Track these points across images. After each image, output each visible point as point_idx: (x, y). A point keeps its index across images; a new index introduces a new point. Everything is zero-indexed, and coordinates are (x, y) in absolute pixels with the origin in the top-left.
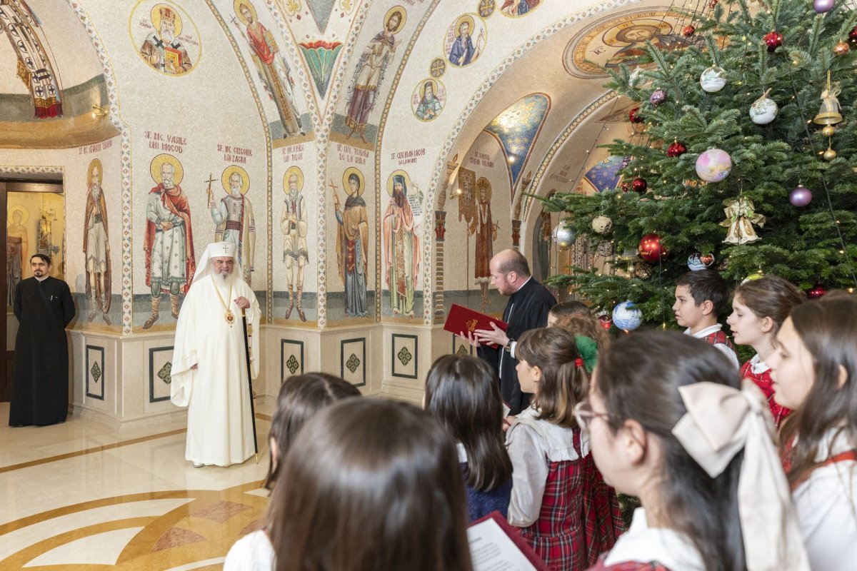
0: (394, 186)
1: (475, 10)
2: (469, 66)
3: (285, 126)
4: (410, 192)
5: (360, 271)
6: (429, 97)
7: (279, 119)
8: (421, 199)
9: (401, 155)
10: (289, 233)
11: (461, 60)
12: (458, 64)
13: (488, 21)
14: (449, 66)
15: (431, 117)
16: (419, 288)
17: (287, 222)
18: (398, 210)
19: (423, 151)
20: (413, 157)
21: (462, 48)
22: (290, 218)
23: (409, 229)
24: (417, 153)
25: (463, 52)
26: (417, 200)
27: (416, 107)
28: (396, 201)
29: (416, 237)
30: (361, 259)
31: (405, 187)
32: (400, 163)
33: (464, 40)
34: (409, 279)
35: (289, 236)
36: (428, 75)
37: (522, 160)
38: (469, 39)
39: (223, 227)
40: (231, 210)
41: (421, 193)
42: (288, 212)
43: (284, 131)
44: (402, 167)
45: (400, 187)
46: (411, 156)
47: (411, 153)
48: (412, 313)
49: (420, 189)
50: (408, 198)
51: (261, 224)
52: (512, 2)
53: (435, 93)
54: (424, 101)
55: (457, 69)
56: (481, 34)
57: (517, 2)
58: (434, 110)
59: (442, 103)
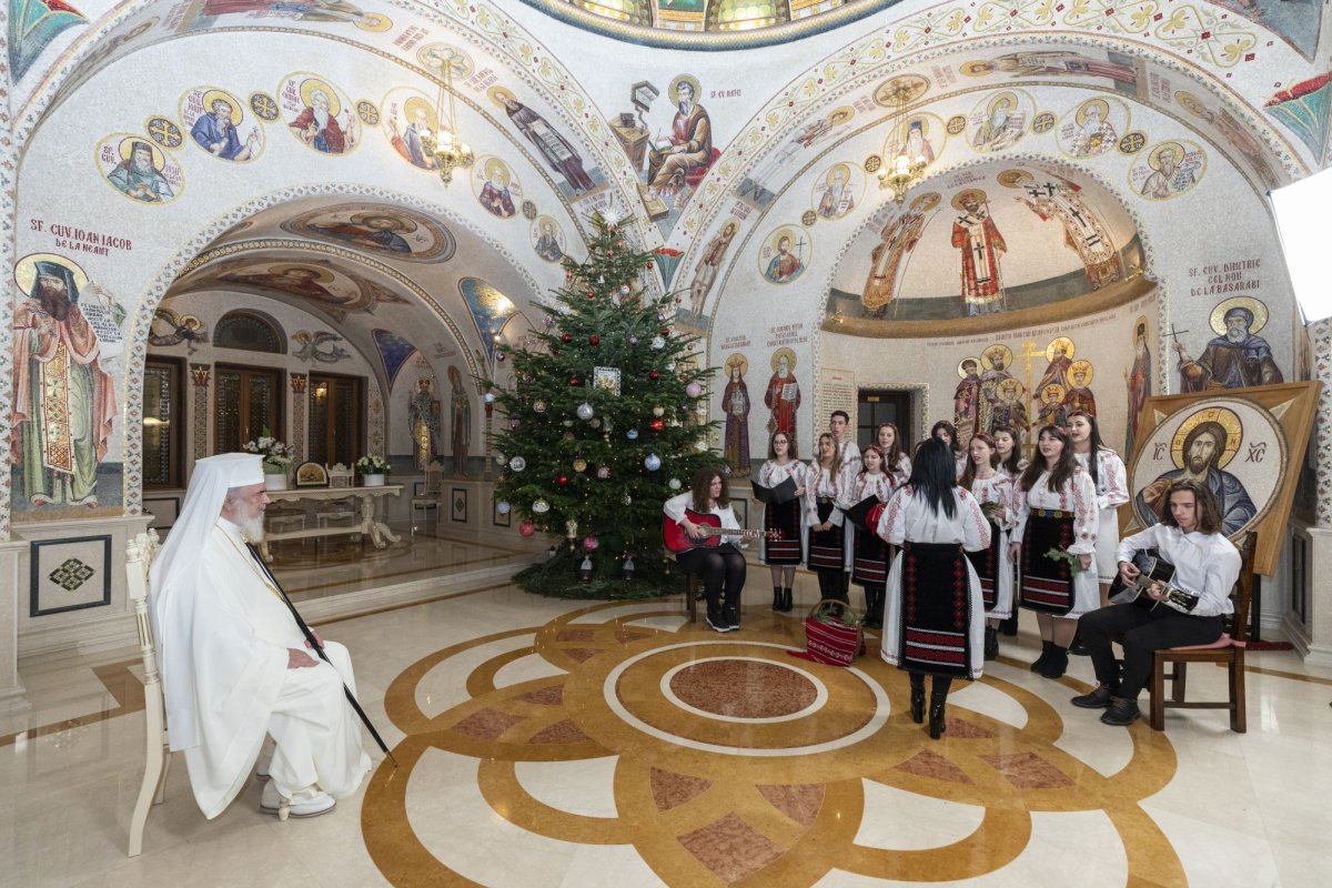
0: (38, 280)
1: (246, 98)
6: (143, 167)
9: (60, 231)
11: (218, 147)
12: (211, 151)
13: (267, 125)
14: (189, 142)
15: (147, 198)
19: (128, 244)
20: (99, 245)
21: (218, 134)
23: (84, 361)
24: (111, 242)
25: (219, 137)
27: (108, 167)
28: (44, 306)
29: (104, 377)
31: (74, 288)
32: (58, 244)
33: (223, 123)
34: (86, 444)
38: (230, 128)
41: (118, 306)
45: (58, 285)
47: (93, 237)
48: (91, 500)
49: (117, 299)
50: (81, 309)
52: (306, 128)
53: (158, 165)
54: (128, 165)
55: (207, 155)
56: (254, 134)
57: (312, 132)
58: (157, 192)
59: (173, 188)
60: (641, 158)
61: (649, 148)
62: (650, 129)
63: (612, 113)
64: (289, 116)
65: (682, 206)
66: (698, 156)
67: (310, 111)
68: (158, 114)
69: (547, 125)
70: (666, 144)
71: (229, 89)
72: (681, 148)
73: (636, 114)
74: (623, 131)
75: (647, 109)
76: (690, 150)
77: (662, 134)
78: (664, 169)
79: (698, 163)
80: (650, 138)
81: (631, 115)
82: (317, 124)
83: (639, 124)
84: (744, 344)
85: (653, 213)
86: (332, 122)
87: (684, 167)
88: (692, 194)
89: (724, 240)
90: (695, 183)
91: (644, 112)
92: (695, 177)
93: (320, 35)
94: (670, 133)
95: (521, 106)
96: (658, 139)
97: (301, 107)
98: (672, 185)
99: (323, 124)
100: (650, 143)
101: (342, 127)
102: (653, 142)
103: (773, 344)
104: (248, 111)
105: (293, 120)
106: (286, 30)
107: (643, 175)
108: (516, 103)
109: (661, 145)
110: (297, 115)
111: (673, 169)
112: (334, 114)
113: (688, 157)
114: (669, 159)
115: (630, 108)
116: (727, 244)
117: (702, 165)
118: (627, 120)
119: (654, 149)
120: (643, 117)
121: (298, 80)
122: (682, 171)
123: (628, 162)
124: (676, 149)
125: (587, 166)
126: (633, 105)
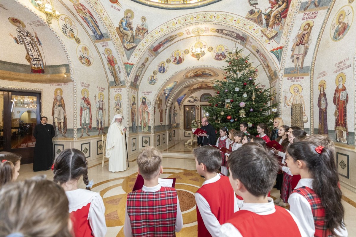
0: (142, 100)
1: (166, 61)
2: (164, 74)
3: (116, 83)
4: (147, 102)
5: (135, 121)
6: (153, 79)
7: (114, 81)
8: (150, 104)
10: (116, 111)
11: (162, 72)
12: (161, 73)
13: (169, 64)
14: (158, 73)
16: (150, 125)
17: (116, 108)
18: (143, 106)
19: (151, 92)
22: (117, 107)
23: (147, 111)
25: (162, 70)
26: (149, 104)
27: (149, 81)
29: (149, 113)
30: (135, 118)
33: (162, 67)
34: (147, 123)
35: (116, 112)
36: (153, 74)
37: (168, 95)
38: (164, 67)
39: (98, 109)
40: (100, 105)
42: (116, 105)
43: (115, 84)
44: (145, 95)
46: (148, 93)
48: (148, 131)
51: (107, 108)
52: (175, 61)
53: (154, 79)
54: (151, 80)
55: (160, 74)
56: (167, 67)
57: (176, 61)
58: (154, 83)
59: (156, 81)
60: (261, 20)
61: (263, 16)
62: (261, 9)
63: (245, 14)
64: (172, 60)
65: (282, 28)
66: (283, 7)
67: (176, 57)
68: (154, 70)
69: (226, 30)
70: (270, 9)
71: (164, 61)
72: (276, 7)
73: (254, 8)
74: (252, 16)
75: (257, 4)
76: (279, 6)
77: (266, 8)
78: (272, 19)
79: (285, 9)
80: (262, 12)
81: (252, 10)
82: (177, 59)
83: (256, 11)
84: (325, 75)
85: (270, 37)
86: (180, 57)
87: (280, 13)
88: (285, 21)
89: (306, 32)
90: (285, 17)
91: (257, 6)
92: (285, 14)
93: (176, 42)
94: (269, 5)
95: (218, 30)
96: (266, 10)
97: (174, 58)
98: (276, 22)
99: (178, 59)
100: (263, 13)
101: (181, 58)
102: (264, 13)
103: (336, 72)
104: (166, 63)
105: (173, 61)
106: (170, 46)
107: (263, 26)
108: (217, 30)
109: (267, 12)
110: (173, 60)
111: (275, 17)
112: (180, 56)
113: (279, 10)
114: (273, 14)
115: (252, 8)
116: (309, 33)
117: (286, 8)
118: (252, 12)
119: (265, 15)
120: (257, 7)
121: (173, 53)
122: (279, 15)
123: (256, 25)
124: (274, 9)
125: (241, 35)
126: (252, 6)
